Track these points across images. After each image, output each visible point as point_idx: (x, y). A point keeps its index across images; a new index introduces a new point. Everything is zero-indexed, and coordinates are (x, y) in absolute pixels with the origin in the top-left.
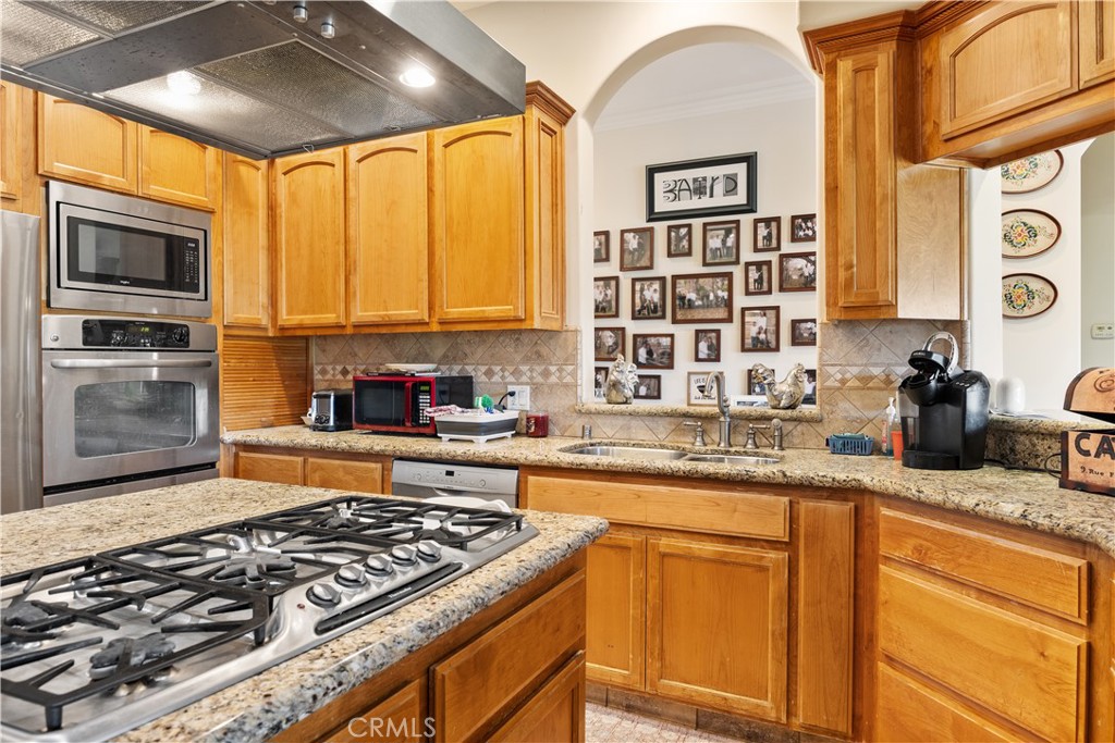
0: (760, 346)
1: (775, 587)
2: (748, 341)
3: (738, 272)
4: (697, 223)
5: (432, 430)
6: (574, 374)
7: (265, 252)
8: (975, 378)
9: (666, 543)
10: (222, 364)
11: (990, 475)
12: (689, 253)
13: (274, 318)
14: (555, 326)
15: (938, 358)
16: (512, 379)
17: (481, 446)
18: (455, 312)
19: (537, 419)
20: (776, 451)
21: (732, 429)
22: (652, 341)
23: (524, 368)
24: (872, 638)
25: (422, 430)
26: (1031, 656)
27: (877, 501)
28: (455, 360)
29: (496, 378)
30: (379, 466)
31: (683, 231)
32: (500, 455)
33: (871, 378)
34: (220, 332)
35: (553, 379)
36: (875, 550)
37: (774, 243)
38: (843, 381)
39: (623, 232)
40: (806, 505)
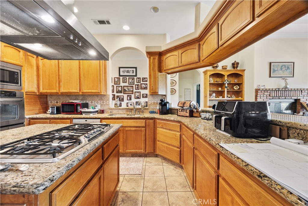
0: (138, 98)
1: (143, 133)
2: (136, 97)
3: (134, 86)
4: (128, 77)
5: (81, 113)
6: (109, 102)
7: (36, 76)
8: (168, 103)
9: (127, 129)
10: (25, 101)
11: (170, 115)
12: (126, 82)
13: (39, 90)
14: (105, 94)
15: (163, 100)
16: (96, 103)
17: (92, 115)
18: (85, 91)
19: (102, 110)
20: (142, 114)
21: (136, 111)
22: (120, 97)
23: (99, 101)
24: (156, 138)
25: (78, 113)
26: (175, 137)
27: (157, 119)
28: (84, 100)
29: (93, 103)
30: (70, 120)
31: (125, 79)
32: (97, 117)
33: (155, 103)
34: (25, 94)
35: (105, 103)
36: (156, 126)
37: (140, 82)
38: (151, 103)
39: (115, 78)
40: (147, 121)
